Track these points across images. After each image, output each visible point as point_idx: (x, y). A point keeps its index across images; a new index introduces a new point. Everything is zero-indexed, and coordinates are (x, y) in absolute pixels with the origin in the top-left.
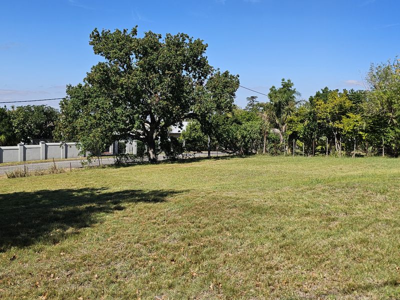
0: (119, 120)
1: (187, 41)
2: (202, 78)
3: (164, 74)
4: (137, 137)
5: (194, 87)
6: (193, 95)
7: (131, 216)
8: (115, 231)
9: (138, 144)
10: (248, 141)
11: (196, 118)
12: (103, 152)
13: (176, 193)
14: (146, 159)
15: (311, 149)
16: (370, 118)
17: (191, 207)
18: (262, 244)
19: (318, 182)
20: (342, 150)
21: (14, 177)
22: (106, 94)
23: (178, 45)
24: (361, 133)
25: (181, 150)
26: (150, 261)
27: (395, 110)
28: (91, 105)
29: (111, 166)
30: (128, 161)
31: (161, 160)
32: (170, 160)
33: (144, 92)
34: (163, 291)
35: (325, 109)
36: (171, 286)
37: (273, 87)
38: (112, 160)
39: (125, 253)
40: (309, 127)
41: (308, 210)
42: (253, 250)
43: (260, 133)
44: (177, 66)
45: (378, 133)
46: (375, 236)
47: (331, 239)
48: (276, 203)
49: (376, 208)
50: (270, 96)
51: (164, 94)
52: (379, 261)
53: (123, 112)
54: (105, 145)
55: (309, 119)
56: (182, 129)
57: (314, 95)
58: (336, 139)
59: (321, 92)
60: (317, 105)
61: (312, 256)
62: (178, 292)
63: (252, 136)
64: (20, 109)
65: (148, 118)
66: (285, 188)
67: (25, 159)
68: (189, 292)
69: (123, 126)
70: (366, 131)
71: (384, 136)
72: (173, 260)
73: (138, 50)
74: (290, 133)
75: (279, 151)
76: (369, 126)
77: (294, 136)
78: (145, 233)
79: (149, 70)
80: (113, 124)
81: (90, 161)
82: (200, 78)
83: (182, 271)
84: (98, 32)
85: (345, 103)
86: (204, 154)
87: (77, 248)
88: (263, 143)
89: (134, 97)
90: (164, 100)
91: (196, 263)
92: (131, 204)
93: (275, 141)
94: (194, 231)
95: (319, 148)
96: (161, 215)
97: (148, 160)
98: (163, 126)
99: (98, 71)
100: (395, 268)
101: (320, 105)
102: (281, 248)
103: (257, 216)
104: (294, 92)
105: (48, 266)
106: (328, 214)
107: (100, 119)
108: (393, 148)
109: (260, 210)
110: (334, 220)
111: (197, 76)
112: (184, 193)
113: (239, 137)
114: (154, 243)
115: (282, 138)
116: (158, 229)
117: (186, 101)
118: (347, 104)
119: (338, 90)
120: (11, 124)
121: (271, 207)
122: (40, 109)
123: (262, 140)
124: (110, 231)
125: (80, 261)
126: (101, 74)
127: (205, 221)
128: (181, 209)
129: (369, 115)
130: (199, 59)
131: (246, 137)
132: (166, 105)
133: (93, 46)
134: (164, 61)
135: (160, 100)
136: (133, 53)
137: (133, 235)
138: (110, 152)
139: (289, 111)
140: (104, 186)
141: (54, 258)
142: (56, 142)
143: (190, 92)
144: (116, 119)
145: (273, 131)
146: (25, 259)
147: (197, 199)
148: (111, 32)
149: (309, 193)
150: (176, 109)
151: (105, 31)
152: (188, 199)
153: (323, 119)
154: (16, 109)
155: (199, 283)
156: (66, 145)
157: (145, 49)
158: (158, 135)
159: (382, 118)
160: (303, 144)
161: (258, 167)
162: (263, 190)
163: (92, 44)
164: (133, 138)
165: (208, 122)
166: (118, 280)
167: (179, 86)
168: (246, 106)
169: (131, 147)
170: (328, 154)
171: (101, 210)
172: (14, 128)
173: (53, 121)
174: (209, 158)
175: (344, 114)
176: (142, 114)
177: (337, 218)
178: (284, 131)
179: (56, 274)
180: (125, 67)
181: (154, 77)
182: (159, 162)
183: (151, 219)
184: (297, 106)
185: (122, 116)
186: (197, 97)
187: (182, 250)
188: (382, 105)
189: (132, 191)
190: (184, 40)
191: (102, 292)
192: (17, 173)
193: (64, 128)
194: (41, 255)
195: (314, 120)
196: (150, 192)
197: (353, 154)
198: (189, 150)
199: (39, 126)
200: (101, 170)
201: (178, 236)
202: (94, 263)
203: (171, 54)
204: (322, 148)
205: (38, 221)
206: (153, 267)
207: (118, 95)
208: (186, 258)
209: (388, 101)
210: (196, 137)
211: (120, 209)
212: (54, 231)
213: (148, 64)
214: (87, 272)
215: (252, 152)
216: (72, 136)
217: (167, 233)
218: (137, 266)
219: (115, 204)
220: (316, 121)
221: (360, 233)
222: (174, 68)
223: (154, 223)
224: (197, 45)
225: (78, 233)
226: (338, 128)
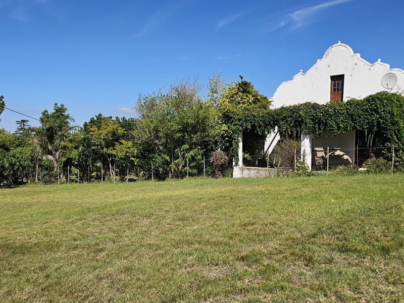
10: (18, 170)
15: (86, 176)
16: (140, 144)
18: (22, 289)
19: (89, 210)
20: (117, 175)
24: (133, 159)
27: (161, 138)
35: (99, 135)
37: (46, 111)
40: (84, 154)
41: (76, 243)
42: (10, 298)
43: (32, 161)
45: (147, 158)
46: (138, 263)
47: (97, 272)
48: (42, 239)
49: (142, 233)
50: (42, 120)
52: (140, 288)
55: (83, 146)
57: (88, 121)
58: (110, 165)
59: (96, 119)
60: (91, 131)
61: (76, 294)
63: (22, 163)
66: (55, 220)
70: (137, 157)
71: (153, 161)
74: (64, 159)
75: (53, 179)
76: (140, 152)
77: (69, 162)
85: (117, 130)
88: (35, 171)
93: (49, 168)
95: (94, 174)
100: (154, 293)
101: (93, 132)
102: (42, 291)
103: (19, 256)
104: (67, 117)
106: (97, 244)
108: (161, 172)
109: (22, 250)
110: (101, 250)
113: (7, 165)
115: (56, 165)
118: (119, 131)
119: (111, 117)
121: (35, 244)
123: (34, 168)
129: (140, 142)
131: (15, 164)
139: (62, 137)
145: (47, 158)
149: (79, 223)
153: (98, 145)
159: (150, 145)
160: (78, 170)
161: (28, 198)
162: (30, 225)
168: (16, 130)
170: (104, 180)
175: (117, 140)
177: (105, 248)
178: (57, 157)
184: (71, 132)
188: (150, 133)
195: (89, 146)
197: (127, 179)
204: (97, 175)
209: (154, 130)
215: (22, 181)
220: (90, 147)
221: (125, 261)
226: (112, 155)
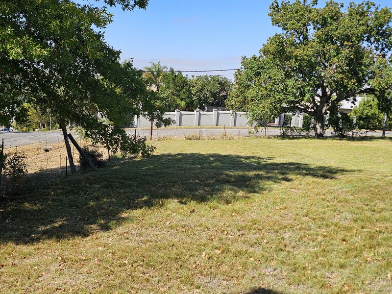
0: (289, 92)
1: (373, 9)
2: (386, 50)
3: (342, 45)
4: (305, 110)
5: (375, 60)
6: (373, 68)
7: (298, 189)
8: (283, 201)
9: (305, 118)
11: (373, 94)
12: (270, 122)
13: (346, 171)
14: (312, 133)
17: (365, 189)
21: (191, 139)
22: (278, 65)
23: (362, 14)
25: (352, 128)
26: (319, 237)
28: (264, 76)
29: (276, 137)
30: (293, 134)
31: (327, 135)
32: (338, 136)
33: (318, 64)
34: (333, 269)
36: (342, 266)
38: (278, 132)
39: (293, 224)
44: (358, 37)
51: (340, 66)
53: (294, 84)
54: (273, 116)
56: (355, 104)
62: (351, 274)
64: (199, 78)
65: (319, 92)
67: (199, 124)
68: (363, 276)
69: (293, 99)
72: (344, 240)
73: (317, 21)
78: (314, 208)
79: (326, 41)
80: (283, 96)
81: (257, 130)
82: (383, 49)
83: (354, 253)
84: (278, 3)
86: (378, 133)
87: (248, 211)
89: (307, 69)
90: (340, 73)
91: (370, 248)
92: (298, 176)
94: (369, 214)
96: (331, 193)
97: (314, 135)
98: (335, 100)
99: (273, 42)
105: (222, 224)
107: (271, 90)
111: (380, 47)
112: (356, 173)
114: (323, 219)
116: (328, 206)
117: (363, 75)
120: (190, 91)
122: (216, 79)
124: (278, 200)
125: (250, 224)
126: (277, 45)
127: (381, 205)
128: (353, 189)
130: (384, 28)
132: (341, 78)
133: (271, 17)
134: (344, 31)
135: (334, 72)
136: (311, 24)
137: (302, 208)
138: (275, 123)
140: (270, 156)
141: (227, 216)
142: (228, 110)
143: (370, 64)
144: (286, 91)
146: (202, 214)
147: (371, 181)
148: (291, 3)
150: (351, 83)
151: (285, 2)
152: (361, 179)
154: (195, 78)
155: (374, 269)
156: (236, 114)
157: (324, 19)
158: (328, 110)
163: (271, 15)
164: (301, 110)
165: (386, 98)
166: (287, 249)
167: (357, 59)
169: (297, 120)
171: (269, 178)
172: (192, 95)
173: (226, 91)
174: (383, 138)
176: (313, 87)
179: (229, 232)
180: (301, 38)
181: (330, 48)
182: (326, 138)
183: (320, 195)
185: (293, 88)
186: (377, 71)
187: (354, 231)
189: (298, 164)
190: (369, 8)
191: (272, 258)
192: (193, 136)
193: (237, 98)
194: (215, 212)
196: (317, 167)
198: (361, 127)
199: (214, 95)
200: (267, 140)
201: (349, 217)
202: (264, 228)
203: (352, 24)
205: (213, 181)
206: (323, 243)
207: (291, 67)
208: (359, 241)
210: (369, 114)
211: (288, 180)
212: (227, 192)
213: (326, 35)
214: (257, 236)
216: (243, 106)
217: (337, 212)
218: (306, 239)
219: (282, 175)
222: (354, 39)
223: (324, 200)
224: (385, 13)
225: (248, 197)
